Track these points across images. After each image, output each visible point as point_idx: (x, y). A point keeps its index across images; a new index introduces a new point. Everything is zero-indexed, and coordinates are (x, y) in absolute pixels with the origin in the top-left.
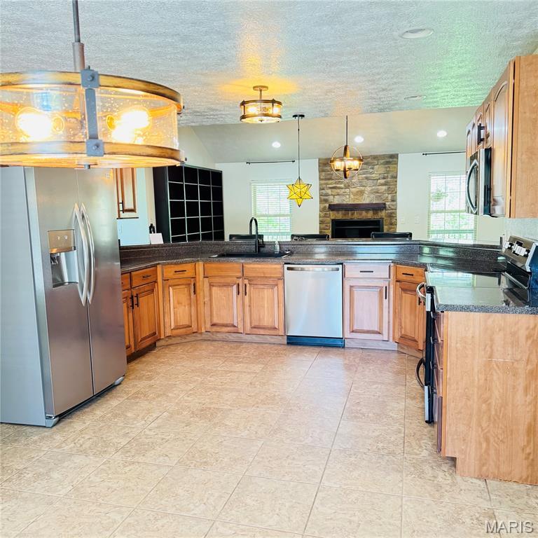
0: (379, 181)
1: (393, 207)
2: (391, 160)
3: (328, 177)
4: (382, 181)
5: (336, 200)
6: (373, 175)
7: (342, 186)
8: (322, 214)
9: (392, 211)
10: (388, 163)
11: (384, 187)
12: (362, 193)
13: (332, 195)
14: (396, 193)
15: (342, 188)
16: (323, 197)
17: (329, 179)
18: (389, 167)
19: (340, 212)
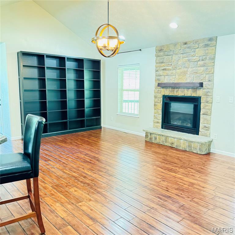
0: (199, 63)
1: (209, 87)
2: (209, 43)
3: (161, 61)
4: (201, 63)
5: (166, 80)
6: (194, 58)
7: (170, 68)
8: (156, 91)
9: (208, 90)
10: (207, 45)
11: (202, 68)
12: (185, 73)
13: (163, 75)
14: (213, 73)
15: (171, 70)
16: (157, 77)
17: (162, 63)
18: (208, 49)
19: (168, 90)
